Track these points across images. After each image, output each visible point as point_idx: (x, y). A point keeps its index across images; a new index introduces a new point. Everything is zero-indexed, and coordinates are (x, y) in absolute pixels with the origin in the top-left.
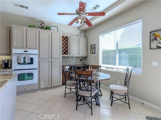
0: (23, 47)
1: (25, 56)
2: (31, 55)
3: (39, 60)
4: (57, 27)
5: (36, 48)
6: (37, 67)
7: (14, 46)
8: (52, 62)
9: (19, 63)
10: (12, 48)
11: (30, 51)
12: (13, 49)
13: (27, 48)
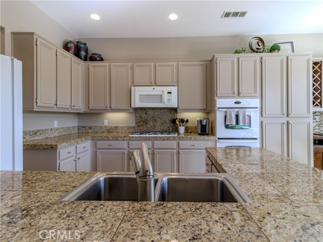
0: (233, 95)
1: (238, 112)
2: (247, 109)
3: (262, 119)
4: (292, 43)
5: (256, 95)
6: (258, 136)
7: (219, 94)
8: (290, 126)
9: (227, 127)
10: (216, 98)
11: (245, 102)
12: (217, 100)
13: (240, 95)
